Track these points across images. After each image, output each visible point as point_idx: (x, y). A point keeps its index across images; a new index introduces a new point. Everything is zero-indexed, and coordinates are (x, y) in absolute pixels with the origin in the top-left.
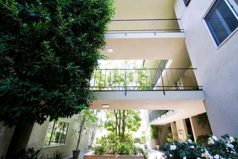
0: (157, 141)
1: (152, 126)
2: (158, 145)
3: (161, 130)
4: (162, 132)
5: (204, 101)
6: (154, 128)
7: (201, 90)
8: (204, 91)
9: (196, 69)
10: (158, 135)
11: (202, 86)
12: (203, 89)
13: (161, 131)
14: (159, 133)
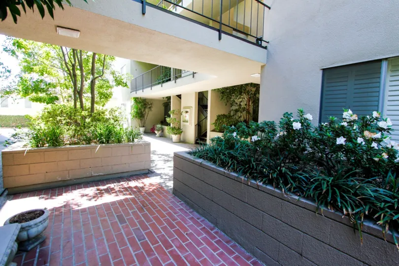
0: (141, 122)
1: (137, 100)
2: (143, 127)
3: (150, 106)
4: (152, 109)
5: (262, 67)
6: (140, 102)
7: (265, 48)
8: (268, 51)
9: (269, 8)
10: (144, 113)
11: (268, 42)
12: (268, 48)
13: (150, 108)
14: (147, 110)
